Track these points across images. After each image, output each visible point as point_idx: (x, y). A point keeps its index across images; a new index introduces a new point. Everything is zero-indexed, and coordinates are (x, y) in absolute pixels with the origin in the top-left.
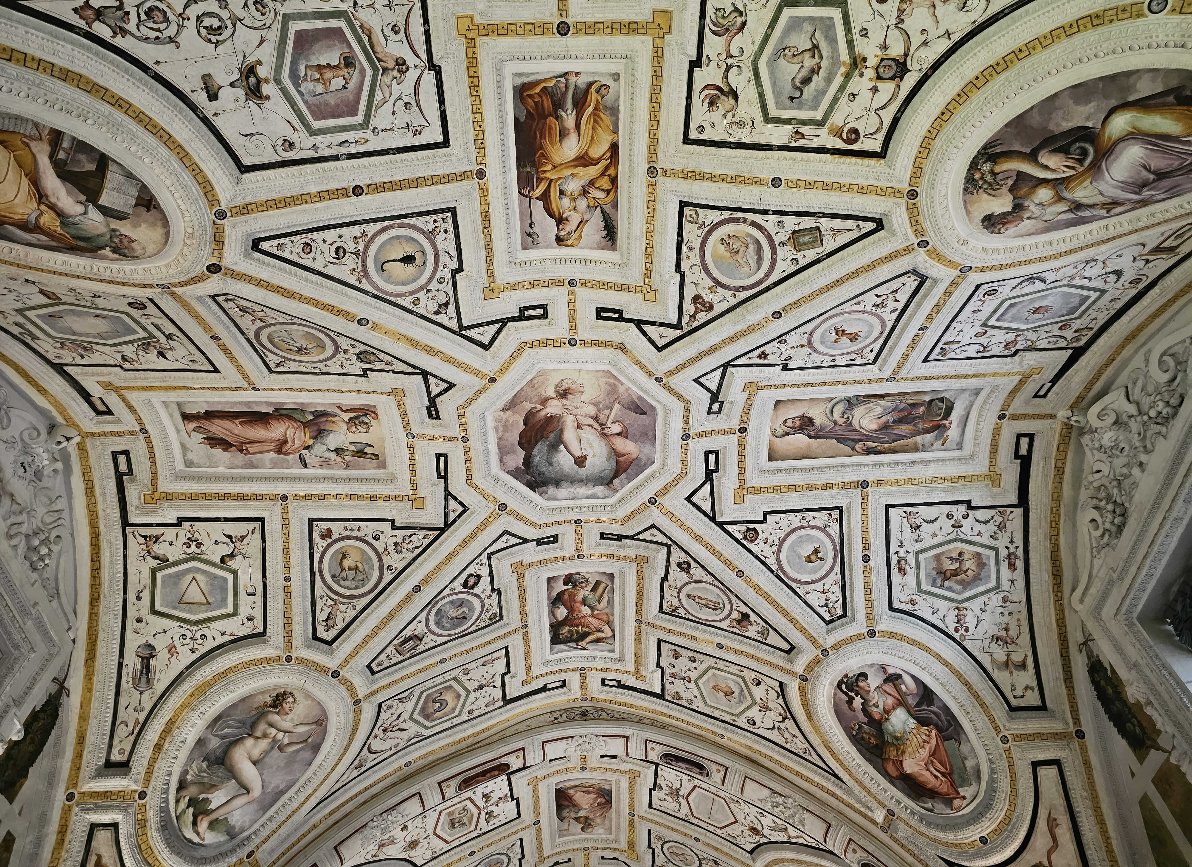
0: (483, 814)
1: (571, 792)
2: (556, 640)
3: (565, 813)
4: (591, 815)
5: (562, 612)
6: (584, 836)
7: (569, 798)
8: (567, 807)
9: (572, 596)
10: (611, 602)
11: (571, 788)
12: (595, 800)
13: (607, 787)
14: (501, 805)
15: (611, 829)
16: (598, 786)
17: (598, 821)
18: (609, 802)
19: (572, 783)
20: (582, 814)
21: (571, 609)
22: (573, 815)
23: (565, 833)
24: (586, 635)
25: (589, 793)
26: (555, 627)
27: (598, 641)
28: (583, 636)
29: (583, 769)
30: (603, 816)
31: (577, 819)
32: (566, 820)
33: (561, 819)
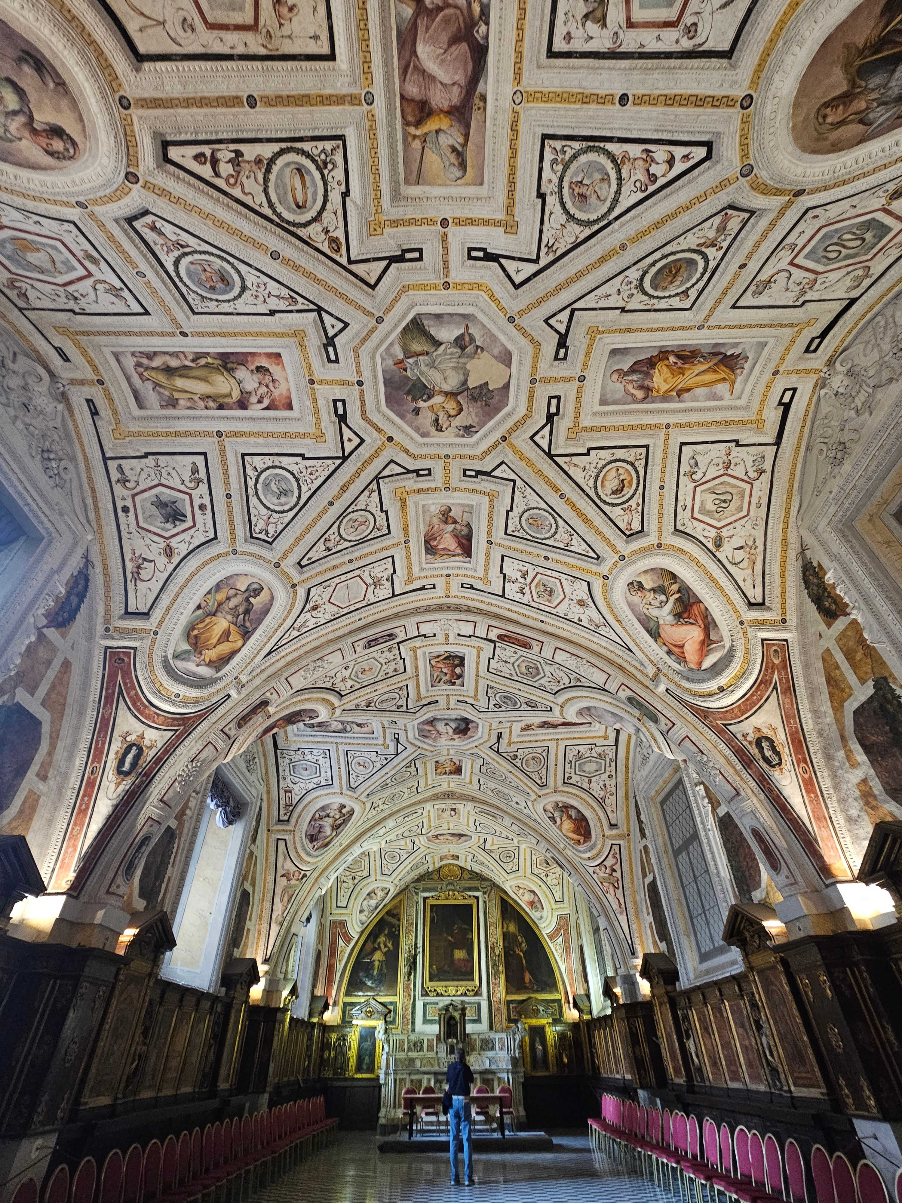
0: (529, 580)
1: (459, 551)
2: (462, 659)
3: (465, 531)
4: (442, 526)
5: (458, 670)
6: (449, 502)
7: (461, 545)
8: (463, 536)
9: (452, 676)
10: (432, 676)
11: (458, 555)
12: (439, 543)
13: (429, 556)
14: (514, 578)
15: (424, 512)
16: (437, 556)
17: (435, 521)
18: (427, 542)
19: (457, 558)
20: (450, 527)
21: (453, 671)
22: (458, 526)
23: (467, 509)
24: (445, 659)
25: (444, 549)
26: (462, 664)
27: (438, 657)
28: (447, 658)
29: (448, 575)
30: (431, 526)
31: (455, 522)
32: (465, 523)
33: (468, 525)
